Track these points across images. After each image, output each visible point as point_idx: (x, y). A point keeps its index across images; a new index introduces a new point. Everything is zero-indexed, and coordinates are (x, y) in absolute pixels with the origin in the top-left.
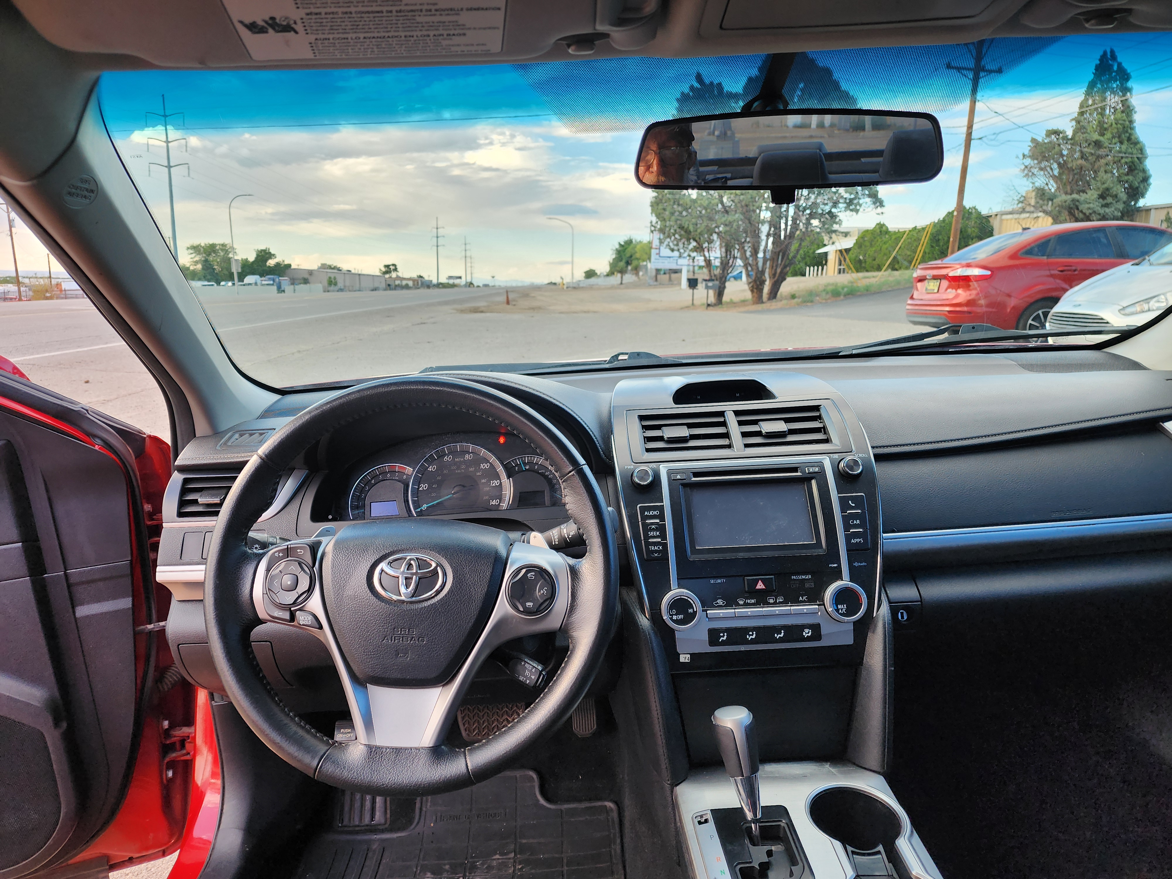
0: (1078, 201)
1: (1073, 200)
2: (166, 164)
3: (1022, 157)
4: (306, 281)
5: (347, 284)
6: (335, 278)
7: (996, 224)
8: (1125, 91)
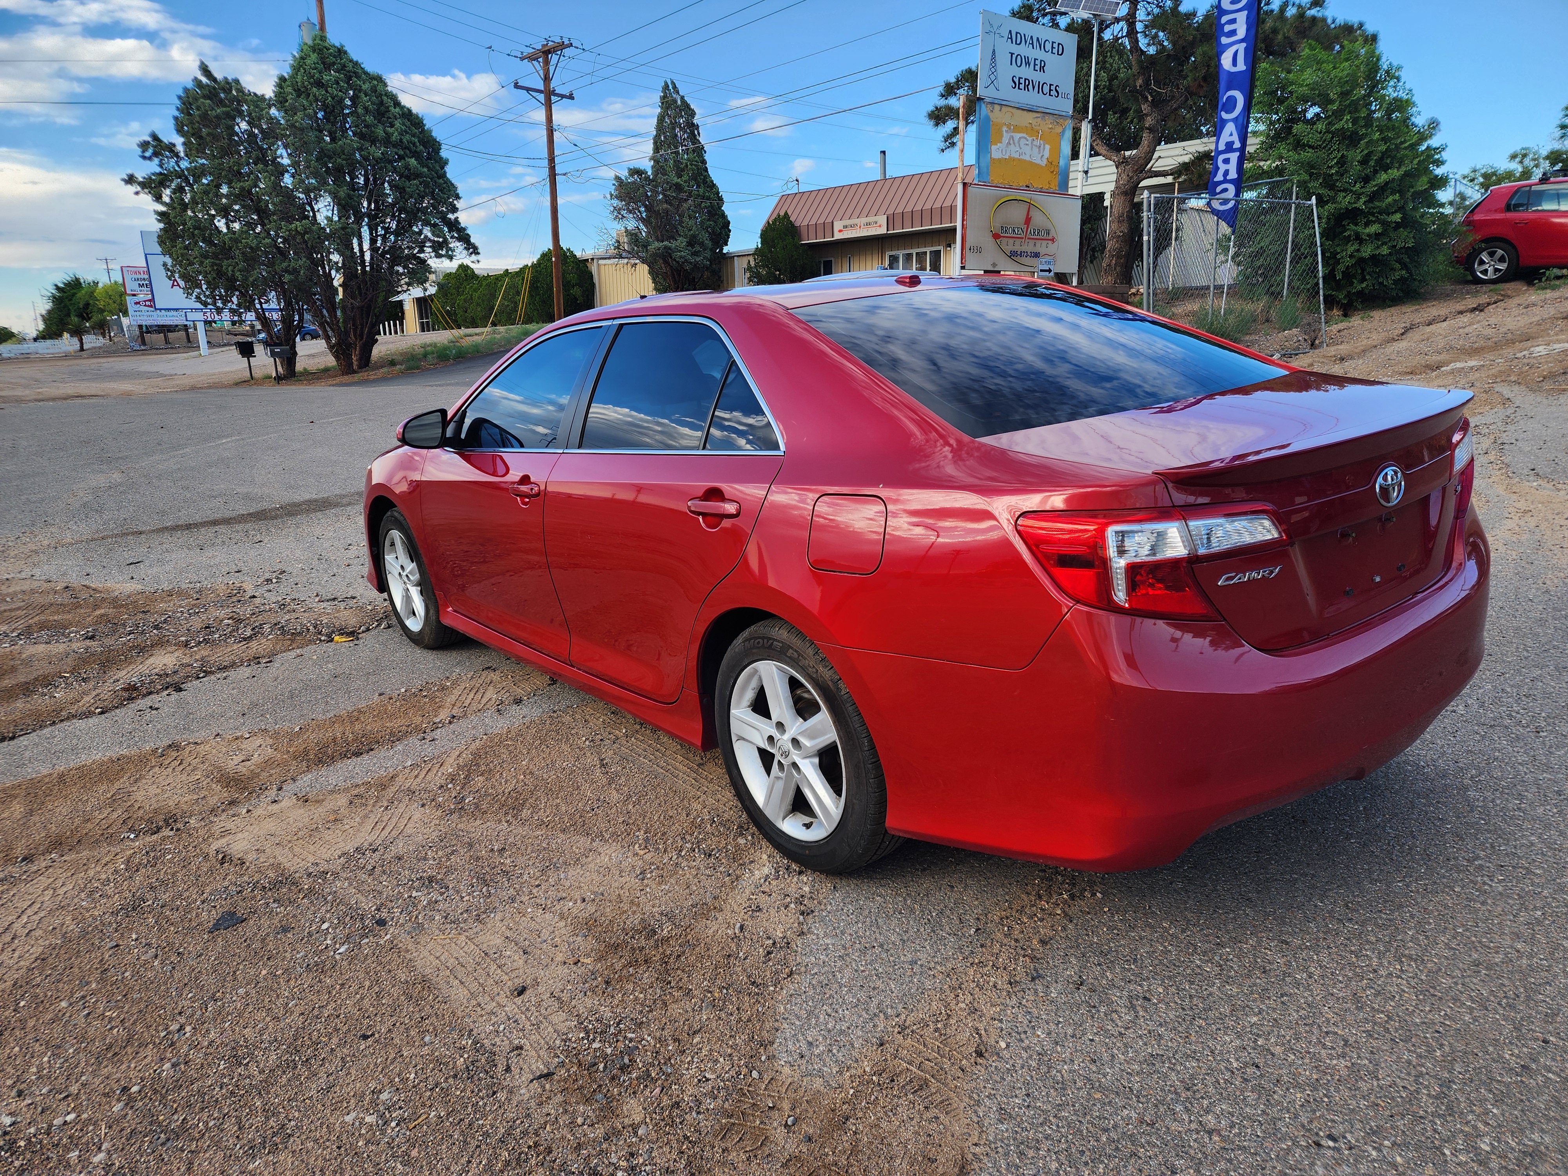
0: (670, 248)
7: (594, 269)
8: (692, 129)
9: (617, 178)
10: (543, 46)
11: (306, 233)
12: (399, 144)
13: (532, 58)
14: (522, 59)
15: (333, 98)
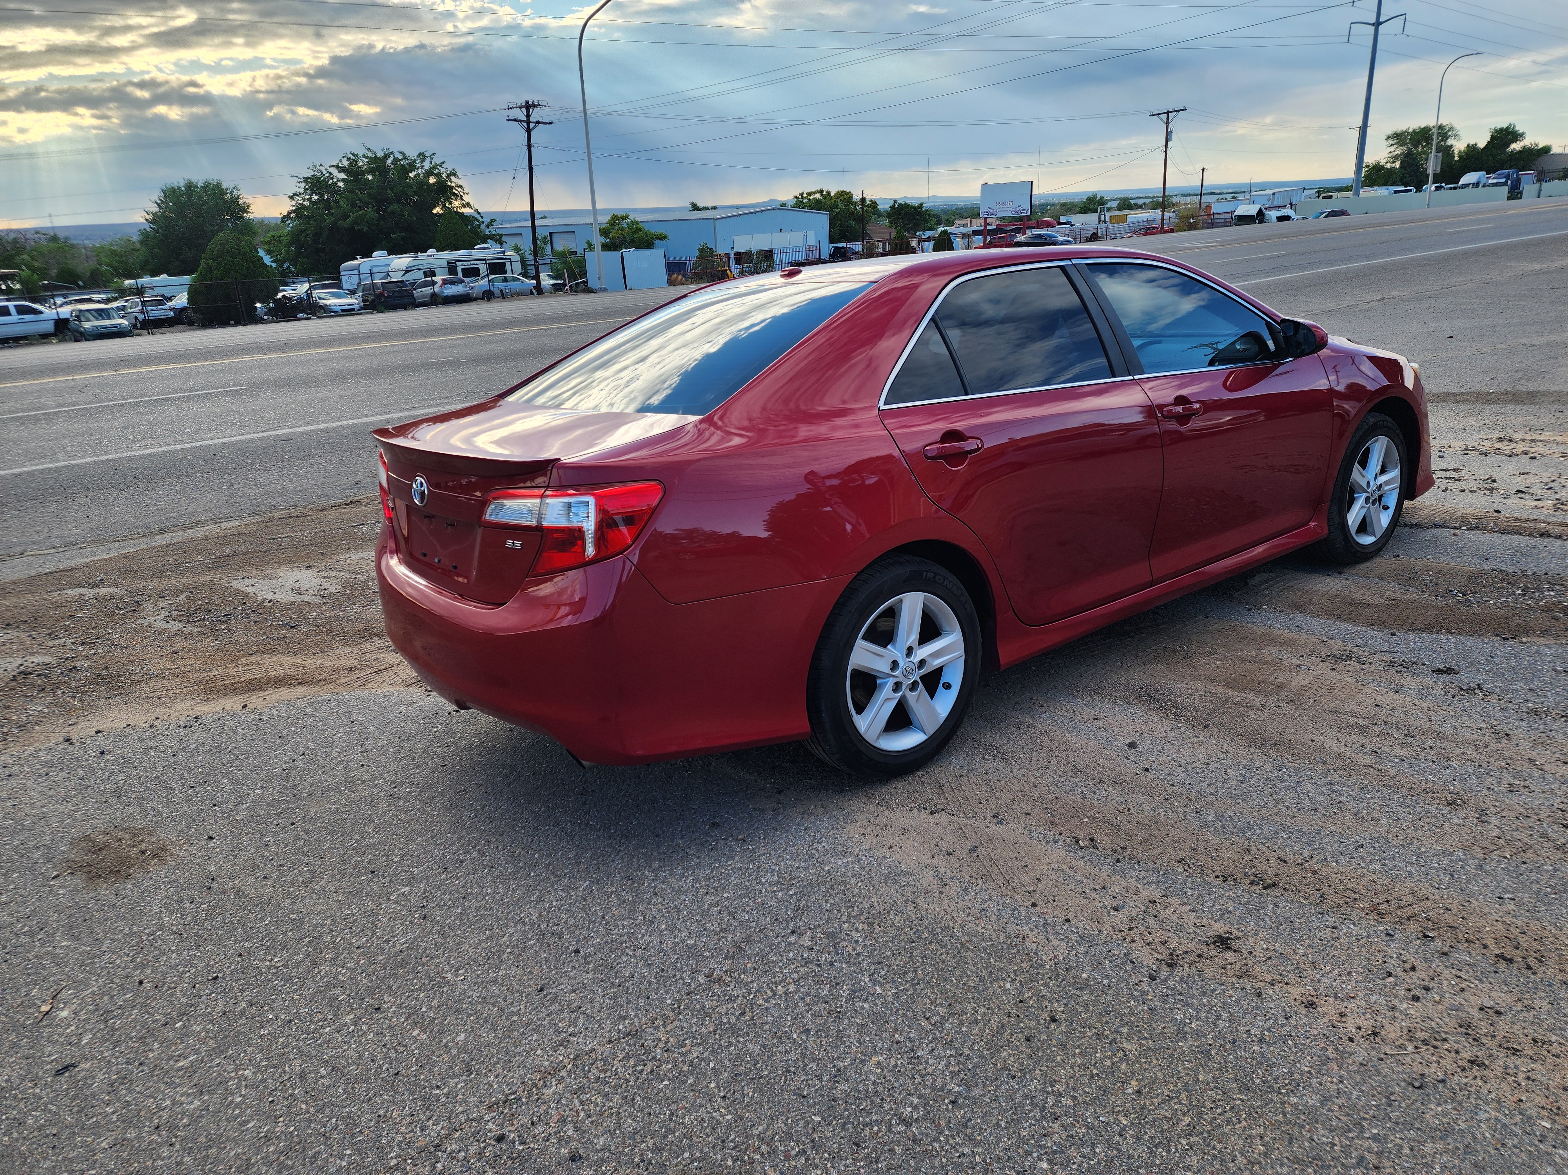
2: (1374, 21)
4: (1563, 174)
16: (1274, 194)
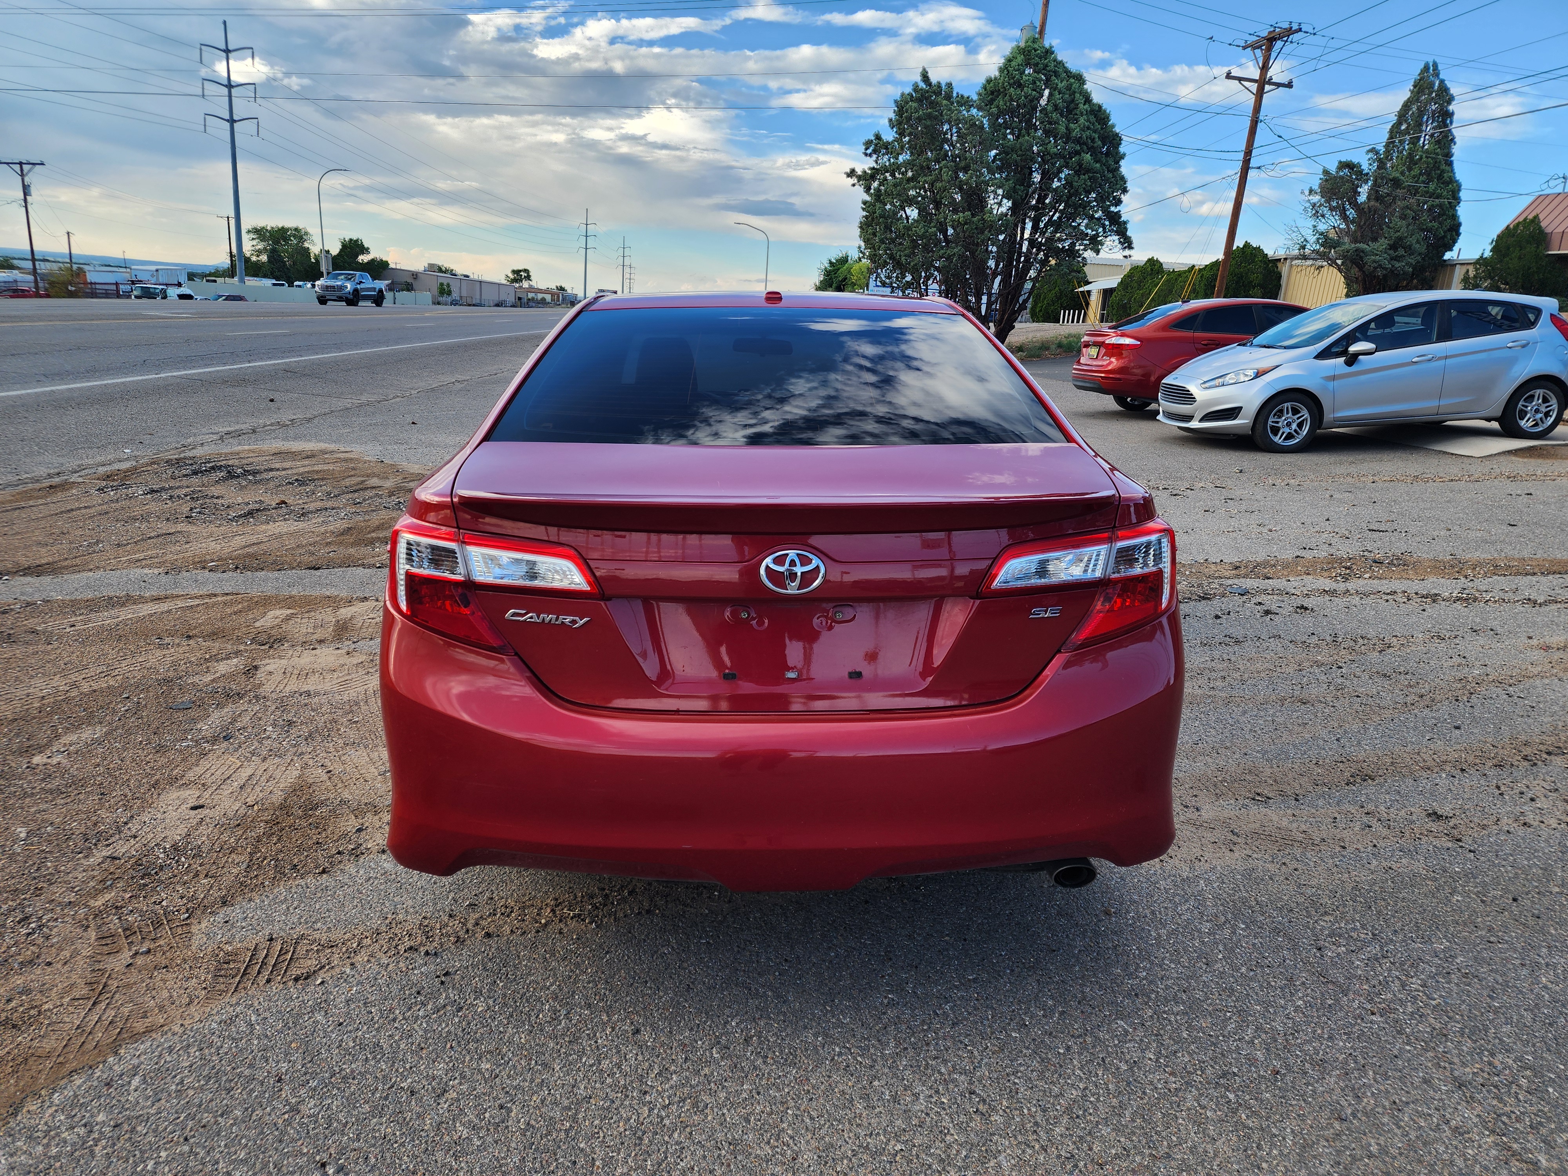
0: (1363, 251)
1: (1357, 250)
2: (227, 117)
3: (1307, 193)
4: (409, 287)
5: (464, 294)
6: (448, 285)
7: (1284, 270)
8: (1445, 117)
9: (1326, 172)
10: (1270, 33)
11: (966, 223)
12: (1078, 141)
13: (1254, 46)
14: (1244, 48)
15: (1026, 97)
16: (157, 271)
